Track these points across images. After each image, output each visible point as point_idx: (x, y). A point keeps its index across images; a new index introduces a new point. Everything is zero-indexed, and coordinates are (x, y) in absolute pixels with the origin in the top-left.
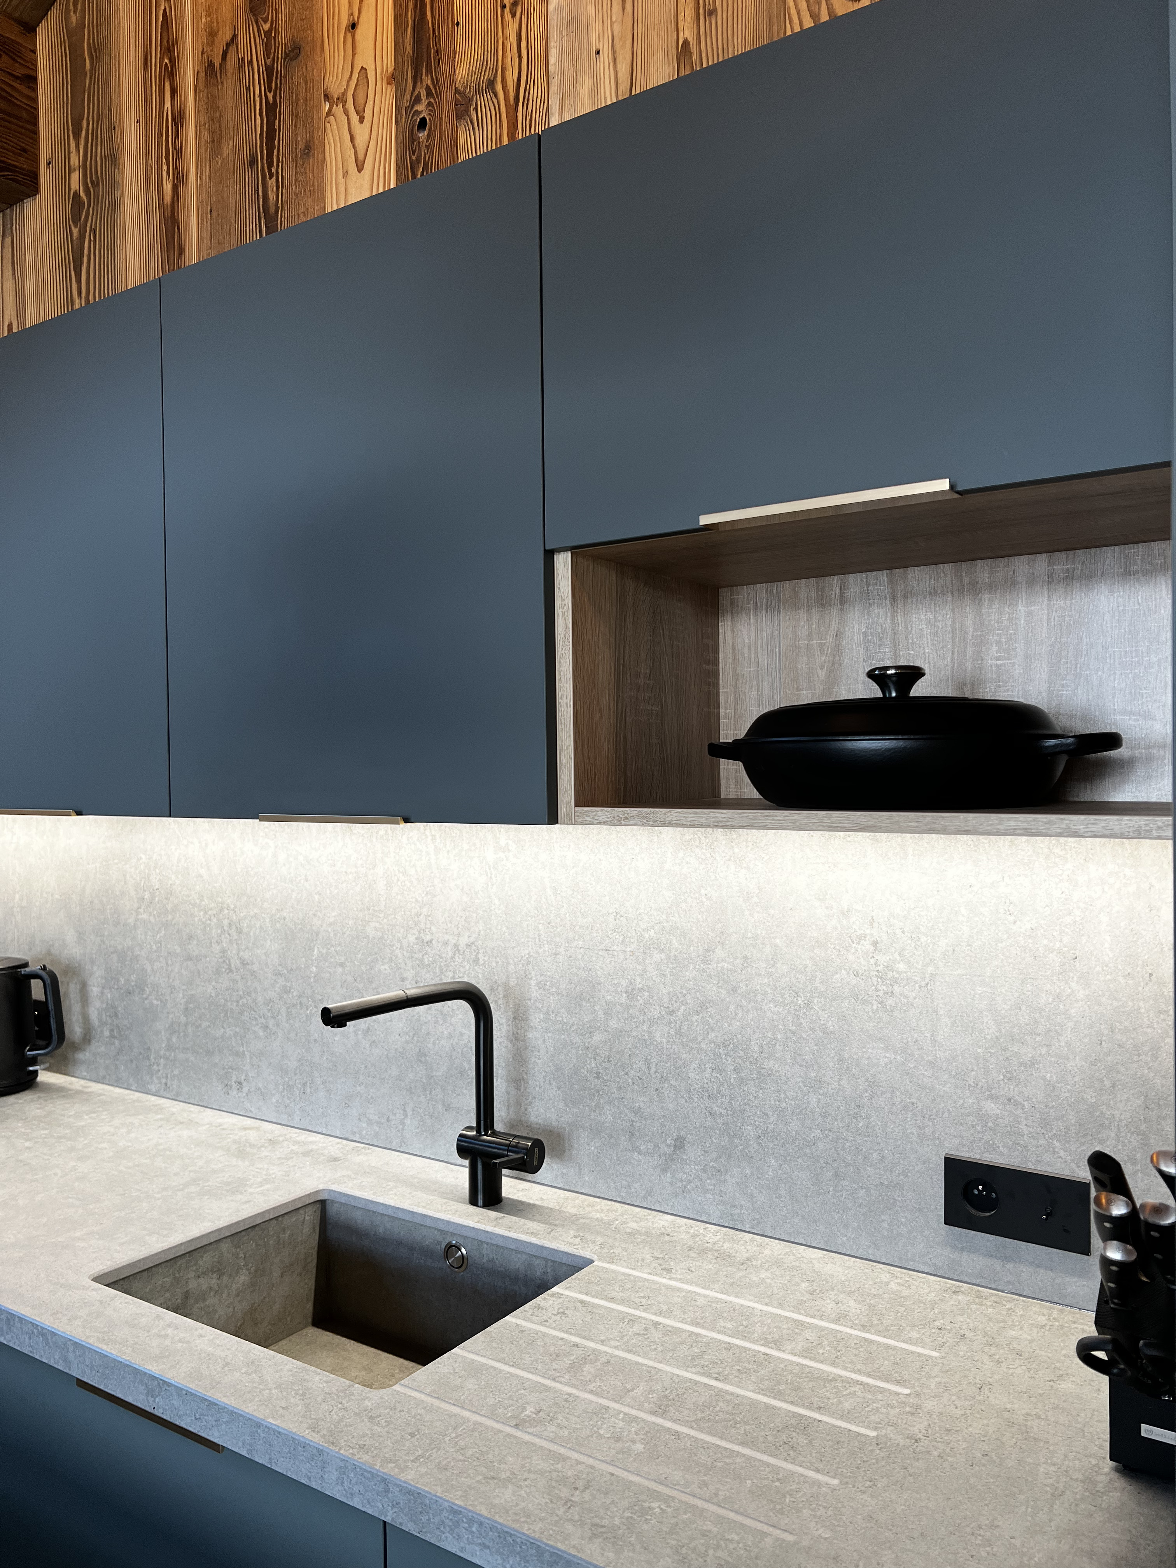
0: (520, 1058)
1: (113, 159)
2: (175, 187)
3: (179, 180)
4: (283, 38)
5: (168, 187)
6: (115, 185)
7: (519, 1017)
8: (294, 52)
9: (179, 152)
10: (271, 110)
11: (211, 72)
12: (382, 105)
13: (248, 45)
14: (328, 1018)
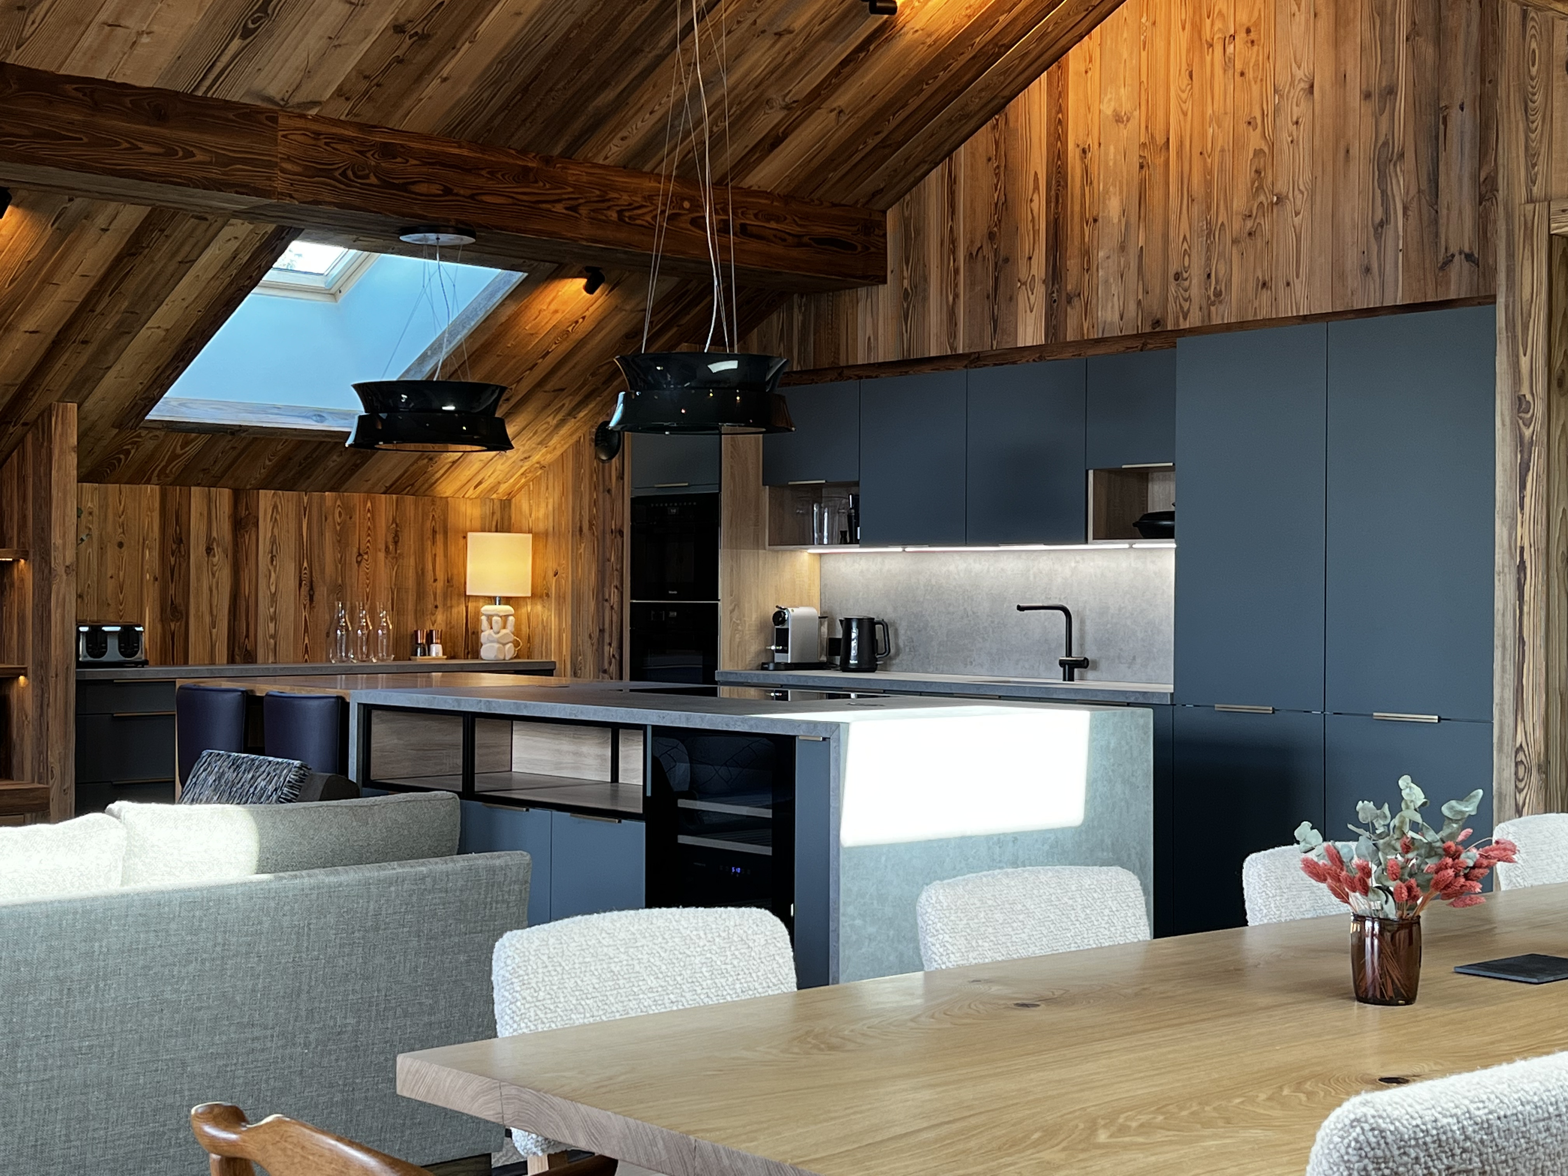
0: (1082, 637)
1: (925, 279)
2: (954, 299)
3: (956, 296)
4: (1002, 252)
5: (951, 298)
6: (925, 290)
7: (1082, 622)
8: (1006, 260)
9: (956, 285)
10: (996, 279)
11: (971, 257)
12: (1040, 290)
13: (987, 251)
14: (1020, 608)
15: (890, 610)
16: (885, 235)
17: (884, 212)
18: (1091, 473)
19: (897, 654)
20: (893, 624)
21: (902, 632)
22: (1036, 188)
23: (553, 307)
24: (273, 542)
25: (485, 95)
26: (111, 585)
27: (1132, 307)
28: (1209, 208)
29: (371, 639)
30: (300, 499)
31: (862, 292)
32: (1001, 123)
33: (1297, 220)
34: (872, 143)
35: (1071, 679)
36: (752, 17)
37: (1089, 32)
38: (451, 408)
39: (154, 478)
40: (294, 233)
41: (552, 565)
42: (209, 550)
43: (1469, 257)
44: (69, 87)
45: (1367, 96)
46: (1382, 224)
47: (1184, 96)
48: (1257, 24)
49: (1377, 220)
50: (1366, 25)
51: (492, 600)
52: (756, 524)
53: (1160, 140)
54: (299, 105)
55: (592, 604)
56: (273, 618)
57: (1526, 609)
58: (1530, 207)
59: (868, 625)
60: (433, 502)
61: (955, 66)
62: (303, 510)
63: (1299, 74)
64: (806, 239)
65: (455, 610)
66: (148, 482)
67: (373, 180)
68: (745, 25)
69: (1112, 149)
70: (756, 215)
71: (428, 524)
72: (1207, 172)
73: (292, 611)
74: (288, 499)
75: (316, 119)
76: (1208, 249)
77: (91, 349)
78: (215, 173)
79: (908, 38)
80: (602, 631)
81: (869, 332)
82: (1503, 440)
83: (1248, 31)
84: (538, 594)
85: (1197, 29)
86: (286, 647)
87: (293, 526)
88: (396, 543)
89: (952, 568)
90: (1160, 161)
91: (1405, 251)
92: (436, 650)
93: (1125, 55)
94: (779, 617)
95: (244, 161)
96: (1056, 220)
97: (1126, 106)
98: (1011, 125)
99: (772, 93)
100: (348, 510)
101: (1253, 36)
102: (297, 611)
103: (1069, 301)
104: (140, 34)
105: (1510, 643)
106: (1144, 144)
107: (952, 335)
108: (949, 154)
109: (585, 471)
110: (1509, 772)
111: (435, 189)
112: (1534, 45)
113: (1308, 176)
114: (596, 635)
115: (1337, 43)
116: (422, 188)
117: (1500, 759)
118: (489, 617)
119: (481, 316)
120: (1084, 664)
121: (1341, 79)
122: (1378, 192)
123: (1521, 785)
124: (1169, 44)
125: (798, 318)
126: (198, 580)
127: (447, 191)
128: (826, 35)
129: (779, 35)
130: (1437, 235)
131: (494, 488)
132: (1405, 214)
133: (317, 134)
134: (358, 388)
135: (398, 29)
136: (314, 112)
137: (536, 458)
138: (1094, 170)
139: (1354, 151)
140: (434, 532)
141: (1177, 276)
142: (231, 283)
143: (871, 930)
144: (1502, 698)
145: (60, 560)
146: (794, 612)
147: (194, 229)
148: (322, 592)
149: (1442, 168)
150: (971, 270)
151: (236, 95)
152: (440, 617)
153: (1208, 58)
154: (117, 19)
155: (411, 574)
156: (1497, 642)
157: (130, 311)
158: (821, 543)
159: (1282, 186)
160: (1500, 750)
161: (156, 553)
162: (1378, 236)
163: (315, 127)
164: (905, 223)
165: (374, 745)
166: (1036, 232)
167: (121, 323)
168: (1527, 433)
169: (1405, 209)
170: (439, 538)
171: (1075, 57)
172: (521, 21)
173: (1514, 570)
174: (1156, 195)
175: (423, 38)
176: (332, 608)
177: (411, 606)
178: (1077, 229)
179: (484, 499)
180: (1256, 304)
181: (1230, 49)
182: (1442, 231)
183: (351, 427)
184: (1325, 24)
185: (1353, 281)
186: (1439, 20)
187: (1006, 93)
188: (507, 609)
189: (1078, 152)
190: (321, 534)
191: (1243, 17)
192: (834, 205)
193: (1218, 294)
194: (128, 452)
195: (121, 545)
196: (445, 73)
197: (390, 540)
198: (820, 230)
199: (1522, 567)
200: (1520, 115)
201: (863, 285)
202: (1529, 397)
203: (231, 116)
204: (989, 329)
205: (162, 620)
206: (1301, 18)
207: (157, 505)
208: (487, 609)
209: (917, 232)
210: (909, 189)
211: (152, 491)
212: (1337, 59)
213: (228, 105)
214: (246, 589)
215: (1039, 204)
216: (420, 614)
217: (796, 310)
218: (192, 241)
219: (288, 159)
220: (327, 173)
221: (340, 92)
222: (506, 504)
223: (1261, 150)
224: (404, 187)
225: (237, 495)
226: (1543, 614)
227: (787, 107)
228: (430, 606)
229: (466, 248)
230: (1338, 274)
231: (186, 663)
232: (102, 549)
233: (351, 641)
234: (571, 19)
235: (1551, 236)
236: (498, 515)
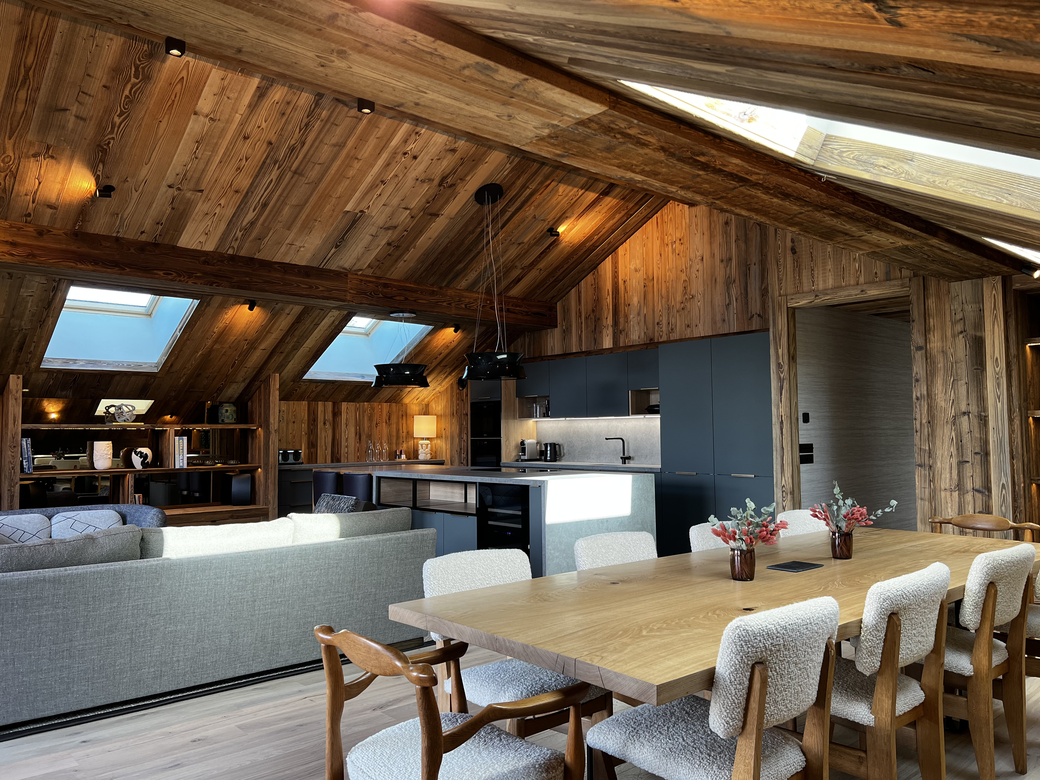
0: (628, 448)
1: (571, 326)
3: (582, 332)
4: (597, 316)
5: (580, 332)
6: (571, 330)
7: (628, 443)
8: (599, 319)
9: (582, 328)
10: (595, 326)
11: (586, 318)
12: (611, 329)
13: (592, 316)
14: (607, 439)
15: (561, 440)
16: (556, 311)
17: (556, 304)
18: (630, 392)
19: (564, 455)
20: (562, 445)
21: (565, 448)
22: (608, 294)
23: (443, 337)
24: (347, 420)
25: (419, 266)
26: (290, 436)
27: (643, 334)
28: (668, 300)
29: (381, 453)
30: (356, 405)
31: (549, 330)
32: (596, 273)
33: (699, 304)
34: (552, 280)
35: (625, 463)
36: (510, 238)
37: (625, 241)
38: (408, 373)
39: (306, 399)
40: (354, 314)
41: (443, 426)
42: (325, 424)
43: (759, 315)
44: (276, 266)
45: (722, 261)
46: (728, 305)
47: (659, 262)
48: (683, 237)
49: (727, 303)
50: (721, 237)
51: (423, 439)
52: (514, 411)
53: (651, 278)
54: (355, 271)
55: (457, 439)
56: (347, 447)
57: (784, 437)
58: (780, 298)
59: (554, 446)
60: (402, 406)
61: (580, 254)
62: (357, 409)
63: (698, 254)
64: (529, 313)
65: (410, 443)
66: (303, 400)
67: (381, 295)
68: (508, 241)
69: (634, 281)
70: (512, 305)
71: (400, 413)
72: (667, 288)
73: (353, 444)
74: (352, 405)
75: (361, 275)
76: (668, 314)
77: (284, 355)
78: (326, 294)
79: (563, 244)
80: (461, 449)
81: (552, 344)
82: (774, 378)
83: (680, 240)
84: (439, 436)
85: (663, 240)
86: (351, 457)
87: (354, 414)
88: (389, 420)
89: (582, 425)
90: (651, 284)
91: (737, 314)
92: (403, 457)
93: (638, 249)
94: (522, 443)
95: (336, 290)
96: (616, 305)
97: (639, 266)
98: (599, 273)
99: (517, 264)
100: (373, 409)
101: (682, 241)
102: (355, 444)
103: (621, 333)
104: (300, 247)
105: (779, 449)
106: (645, 279)
107: (581, 345)
108: (578, 283)
109: (454, 394)
110: (780, 494)
111: (402, 298)
112: (779, 243)
113: (702, 289)
114: (459, 450)
115: (711, 243)
116: (397, 298)
117: (776, 490)
118: (422, 445)
119: (418, 341)
120: (629, 458)
121: (713, 255)
122: (727, 294)
123: (784, 499)
124: (653, 245)
125: (527, 340)
126: (321, 434)
127: (406, 299)
128: (535, 244)
129: (519, 244)
130: (748, 308)
131: (423, 400)
132: (736, 301)
133: (361, 280)
134: (375, 366)
135: (389, 244)
136: (360, 273)
137: (438, 389)
138: (628, 288)
139: (718, 280)
140: (402, 416)
141: (658, 324)
142: (332, 332)
143: (557, 554)
144: (776, 468)
145: (273, 428)
146: (527, 441)
147: (319, 313)
148: (364, 437)
149: (749, 285)
150: (586, 323)
151: (334, 268)
152: (405, 445)
153: (667, 249)
154: (293, 242)
155: (395, 430)
156: (774, 449)
157: (297, 342)
158: (536, 417)
159: (693, 292)
160: (777, 487)
161: (306, 425)
162: (727, 309)
163: (361, 278)
164: (564, 307)
165: (381, 490)
166: (609, 310)
167: (293, 346)
168: (782, 376)
169: (736, 299)
170: (404, 417)
171: (621, 250)
172: (431, 241)
173: (779, 424)
174: (650, 296)
175: (398, 247)
176: (367, 442)
177: (394, 441)
178: (623, 308)
179: (420, 404)
180: (686, 332)
181: (674, 246)
182: (750, 306)
183: (374, 380)
184: (706, 237)
185: (719, 324)
186: (746, 235)
187: (597, 262)
188: (428, 442)
189: (623, 282)
190: (363, 417)
191: (678, 235)
192: (539, 301)
193: (672, 329)
194: (296, 390)
195: (294, 422)
196: (405, 259)
197: (387, 419)
198: (535, 310)
199: (782, 422)
200: (775, 267)
201: (549, 328)
202: (782, 363)
203: (332, 275)
204: (593, 343)
205: (308, 448)
206: (698, 235)
207: (307, 408)
208: (421, 442)
209: (568, 310)
210: (565, 296)
211: (305, 403)
212: (711, 248)
213: (330, 271)
214: (337, 436)
215: (609, 300)
216: (397, 444)
217: (526, 337)
218: (318, 318)
219: (351, 289)
220: (365, 294)
221: (369, 266)
222: (427, 405)
223: (686, 280)
224: (391, 298)
225: (334, 404)
226: (790, 439)
227: (522, 268)
228: (401, 442)
229: (413, 318)
230: (714, 322)
231: (316, 463)
232: (287, 424)
233: (374, 454)
234: (448, 240)
235: (788, 308)
236: (424, 410)
